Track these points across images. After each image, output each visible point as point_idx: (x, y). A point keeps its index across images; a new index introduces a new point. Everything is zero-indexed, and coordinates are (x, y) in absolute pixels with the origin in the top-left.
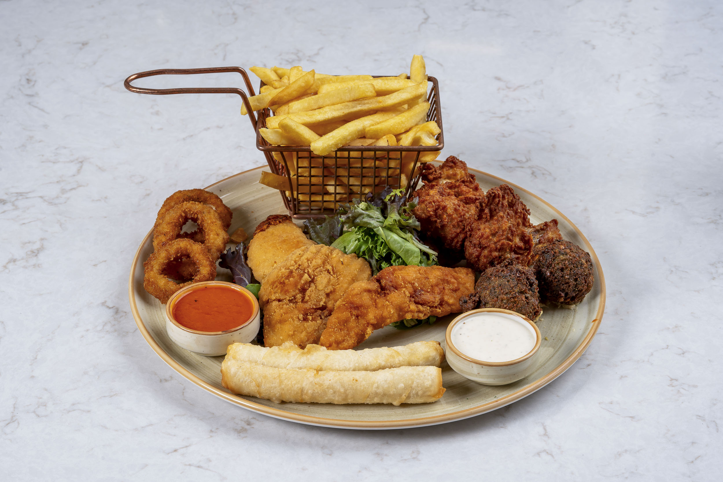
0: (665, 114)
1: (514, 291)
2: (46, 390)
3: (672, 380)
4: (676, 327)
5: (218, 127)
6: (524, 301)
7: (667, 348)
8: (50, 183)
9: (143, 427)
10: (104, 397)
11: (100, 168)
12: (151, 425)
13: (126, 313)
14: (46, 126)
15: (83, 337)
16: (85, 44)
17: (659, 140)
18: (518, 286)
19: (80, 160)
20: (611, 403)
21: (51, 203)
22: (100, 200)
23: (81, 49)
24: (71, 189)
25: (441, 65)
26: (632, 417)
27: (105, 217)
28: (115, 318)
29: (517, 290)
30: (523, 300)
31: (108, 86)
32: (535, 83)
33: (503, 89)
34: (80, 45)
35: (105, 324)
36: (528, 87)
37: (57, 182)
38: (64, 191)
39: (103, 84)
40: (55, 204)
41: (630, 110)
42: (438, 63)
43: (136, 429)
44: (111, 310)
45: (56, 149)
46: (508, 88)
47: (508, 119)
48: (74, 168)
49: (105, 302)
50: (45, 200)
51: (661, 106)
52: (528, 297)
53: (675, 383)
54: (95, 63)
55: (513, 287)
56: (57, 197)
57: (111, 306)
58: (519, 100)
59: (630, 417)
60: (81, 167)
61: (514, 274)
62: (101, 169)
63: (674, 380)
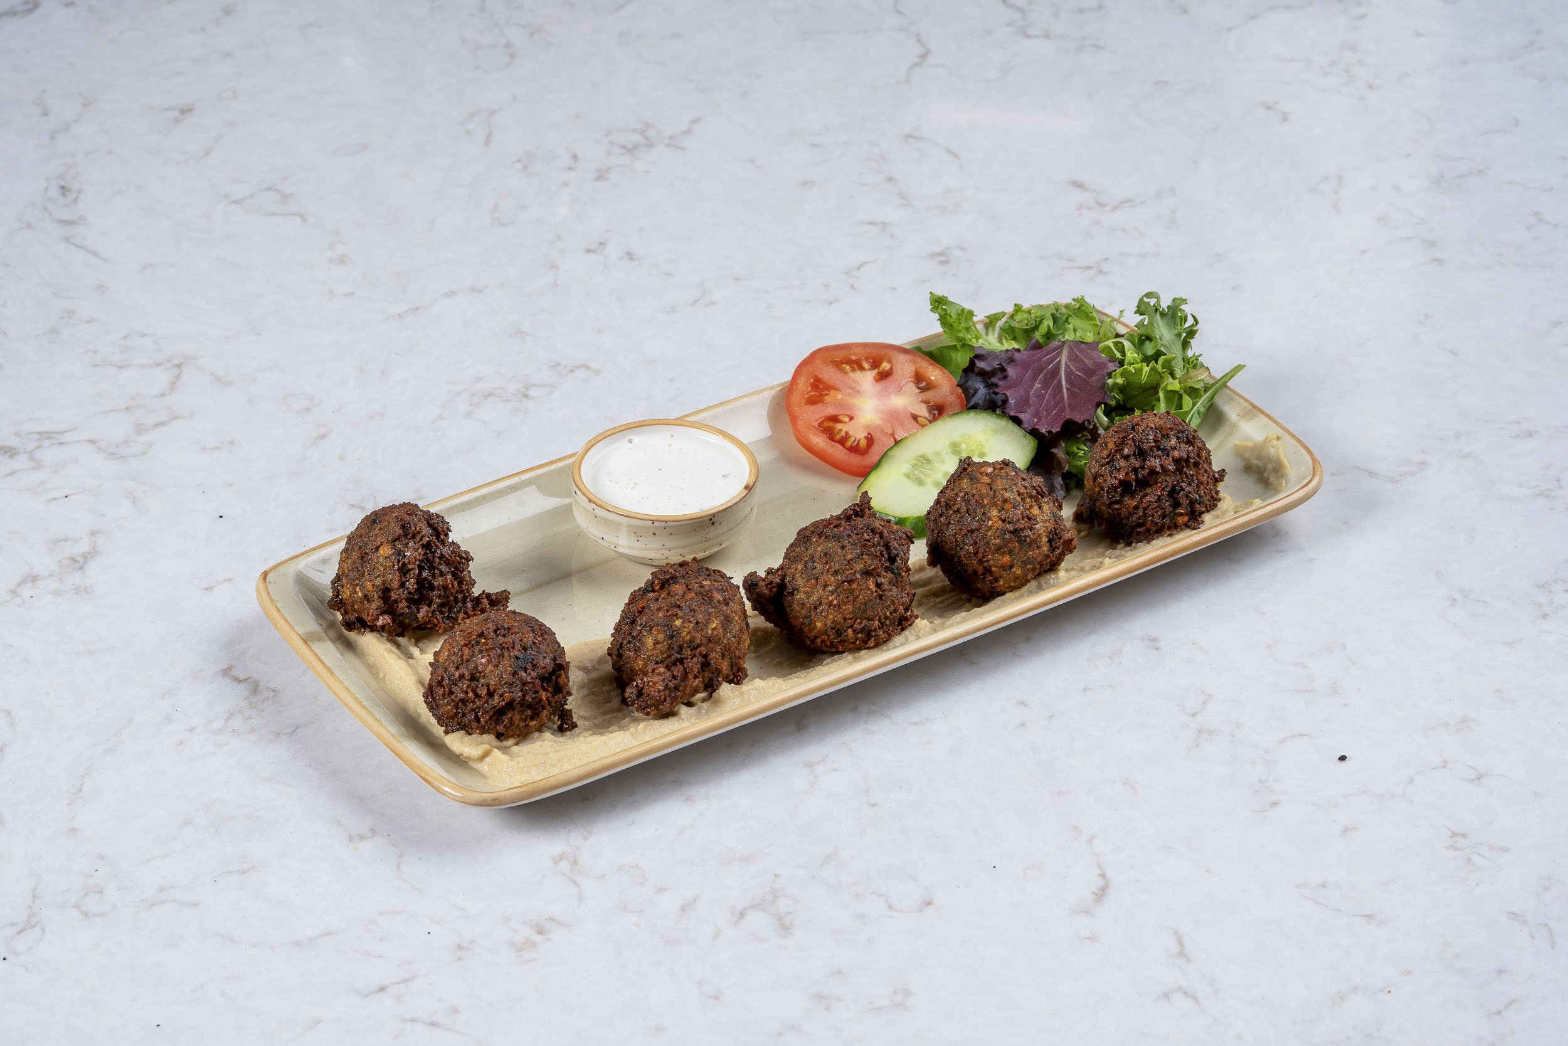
0: (1440, 261)
1: (852, 569)
2: (103, 858)
3: (1454, 835)
4: (1464, 721)
5: (474, 290)
6: (872, 592)
7: (1444, 767)
8: (112, 411)
9: (311, 939)
10: (229, 872)
11: (218, 379)
12: (329, 934)
13: (274, 691)
14: (101, 288)
15: (182, 743)
16: (186, 111)
17: (1427, 316)
18: (863, 559)
19: (176, 362)
20: (1324, 886)
21: (114, 454)
22: (218, 448)
23: (177, 121)
24: (157, 425)
25: (956, 156)
26: (1369, 917)
27: (231, 485)
28: (251, 703)
29: (859, 567)
30: (869, 589)
31: (236, 202)
32: (1158, 195)
33: (1090, 208)
34: (176, 114)
35: (230, 716)
36: (1143, 203)
37: (127, 409)
38: (140, 429)
39: (226, 196)
40: (123, 457)
41: (1364, 252)
42: (949, 151)
43: (298, 944)
44: (243, 686)
45: (125, 338)
46: (1101, 205)
47: (1100, 272)
48: (162, 379)
49: (230, 668)
50: (100, 449)
51: (1431, 244)
52: (881, 584)
53: (1461, 842)
54: (207, 152)
55: (851, 560)
56: (126, 442)
57: (242, 677)
58: (1124, 230)
59: (1365, 916)
60: (178, 376)
61: (857, 534)
62: (221, 381)
63: (1458, 835)
